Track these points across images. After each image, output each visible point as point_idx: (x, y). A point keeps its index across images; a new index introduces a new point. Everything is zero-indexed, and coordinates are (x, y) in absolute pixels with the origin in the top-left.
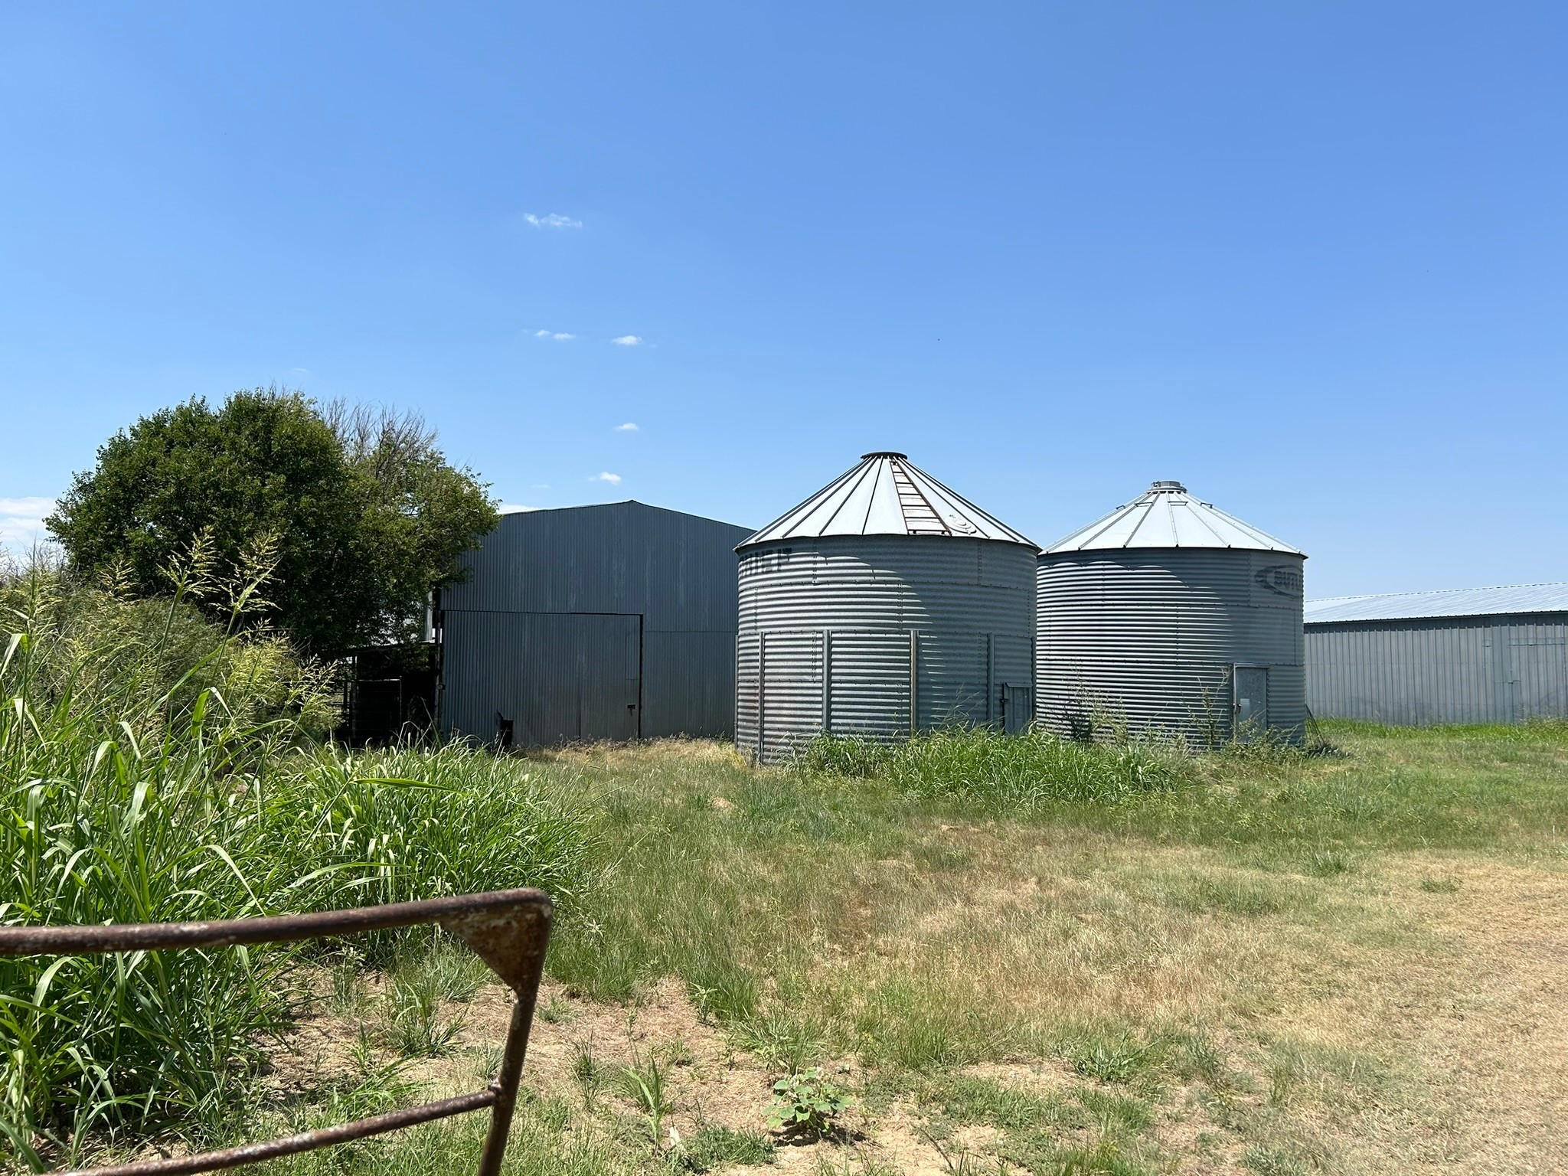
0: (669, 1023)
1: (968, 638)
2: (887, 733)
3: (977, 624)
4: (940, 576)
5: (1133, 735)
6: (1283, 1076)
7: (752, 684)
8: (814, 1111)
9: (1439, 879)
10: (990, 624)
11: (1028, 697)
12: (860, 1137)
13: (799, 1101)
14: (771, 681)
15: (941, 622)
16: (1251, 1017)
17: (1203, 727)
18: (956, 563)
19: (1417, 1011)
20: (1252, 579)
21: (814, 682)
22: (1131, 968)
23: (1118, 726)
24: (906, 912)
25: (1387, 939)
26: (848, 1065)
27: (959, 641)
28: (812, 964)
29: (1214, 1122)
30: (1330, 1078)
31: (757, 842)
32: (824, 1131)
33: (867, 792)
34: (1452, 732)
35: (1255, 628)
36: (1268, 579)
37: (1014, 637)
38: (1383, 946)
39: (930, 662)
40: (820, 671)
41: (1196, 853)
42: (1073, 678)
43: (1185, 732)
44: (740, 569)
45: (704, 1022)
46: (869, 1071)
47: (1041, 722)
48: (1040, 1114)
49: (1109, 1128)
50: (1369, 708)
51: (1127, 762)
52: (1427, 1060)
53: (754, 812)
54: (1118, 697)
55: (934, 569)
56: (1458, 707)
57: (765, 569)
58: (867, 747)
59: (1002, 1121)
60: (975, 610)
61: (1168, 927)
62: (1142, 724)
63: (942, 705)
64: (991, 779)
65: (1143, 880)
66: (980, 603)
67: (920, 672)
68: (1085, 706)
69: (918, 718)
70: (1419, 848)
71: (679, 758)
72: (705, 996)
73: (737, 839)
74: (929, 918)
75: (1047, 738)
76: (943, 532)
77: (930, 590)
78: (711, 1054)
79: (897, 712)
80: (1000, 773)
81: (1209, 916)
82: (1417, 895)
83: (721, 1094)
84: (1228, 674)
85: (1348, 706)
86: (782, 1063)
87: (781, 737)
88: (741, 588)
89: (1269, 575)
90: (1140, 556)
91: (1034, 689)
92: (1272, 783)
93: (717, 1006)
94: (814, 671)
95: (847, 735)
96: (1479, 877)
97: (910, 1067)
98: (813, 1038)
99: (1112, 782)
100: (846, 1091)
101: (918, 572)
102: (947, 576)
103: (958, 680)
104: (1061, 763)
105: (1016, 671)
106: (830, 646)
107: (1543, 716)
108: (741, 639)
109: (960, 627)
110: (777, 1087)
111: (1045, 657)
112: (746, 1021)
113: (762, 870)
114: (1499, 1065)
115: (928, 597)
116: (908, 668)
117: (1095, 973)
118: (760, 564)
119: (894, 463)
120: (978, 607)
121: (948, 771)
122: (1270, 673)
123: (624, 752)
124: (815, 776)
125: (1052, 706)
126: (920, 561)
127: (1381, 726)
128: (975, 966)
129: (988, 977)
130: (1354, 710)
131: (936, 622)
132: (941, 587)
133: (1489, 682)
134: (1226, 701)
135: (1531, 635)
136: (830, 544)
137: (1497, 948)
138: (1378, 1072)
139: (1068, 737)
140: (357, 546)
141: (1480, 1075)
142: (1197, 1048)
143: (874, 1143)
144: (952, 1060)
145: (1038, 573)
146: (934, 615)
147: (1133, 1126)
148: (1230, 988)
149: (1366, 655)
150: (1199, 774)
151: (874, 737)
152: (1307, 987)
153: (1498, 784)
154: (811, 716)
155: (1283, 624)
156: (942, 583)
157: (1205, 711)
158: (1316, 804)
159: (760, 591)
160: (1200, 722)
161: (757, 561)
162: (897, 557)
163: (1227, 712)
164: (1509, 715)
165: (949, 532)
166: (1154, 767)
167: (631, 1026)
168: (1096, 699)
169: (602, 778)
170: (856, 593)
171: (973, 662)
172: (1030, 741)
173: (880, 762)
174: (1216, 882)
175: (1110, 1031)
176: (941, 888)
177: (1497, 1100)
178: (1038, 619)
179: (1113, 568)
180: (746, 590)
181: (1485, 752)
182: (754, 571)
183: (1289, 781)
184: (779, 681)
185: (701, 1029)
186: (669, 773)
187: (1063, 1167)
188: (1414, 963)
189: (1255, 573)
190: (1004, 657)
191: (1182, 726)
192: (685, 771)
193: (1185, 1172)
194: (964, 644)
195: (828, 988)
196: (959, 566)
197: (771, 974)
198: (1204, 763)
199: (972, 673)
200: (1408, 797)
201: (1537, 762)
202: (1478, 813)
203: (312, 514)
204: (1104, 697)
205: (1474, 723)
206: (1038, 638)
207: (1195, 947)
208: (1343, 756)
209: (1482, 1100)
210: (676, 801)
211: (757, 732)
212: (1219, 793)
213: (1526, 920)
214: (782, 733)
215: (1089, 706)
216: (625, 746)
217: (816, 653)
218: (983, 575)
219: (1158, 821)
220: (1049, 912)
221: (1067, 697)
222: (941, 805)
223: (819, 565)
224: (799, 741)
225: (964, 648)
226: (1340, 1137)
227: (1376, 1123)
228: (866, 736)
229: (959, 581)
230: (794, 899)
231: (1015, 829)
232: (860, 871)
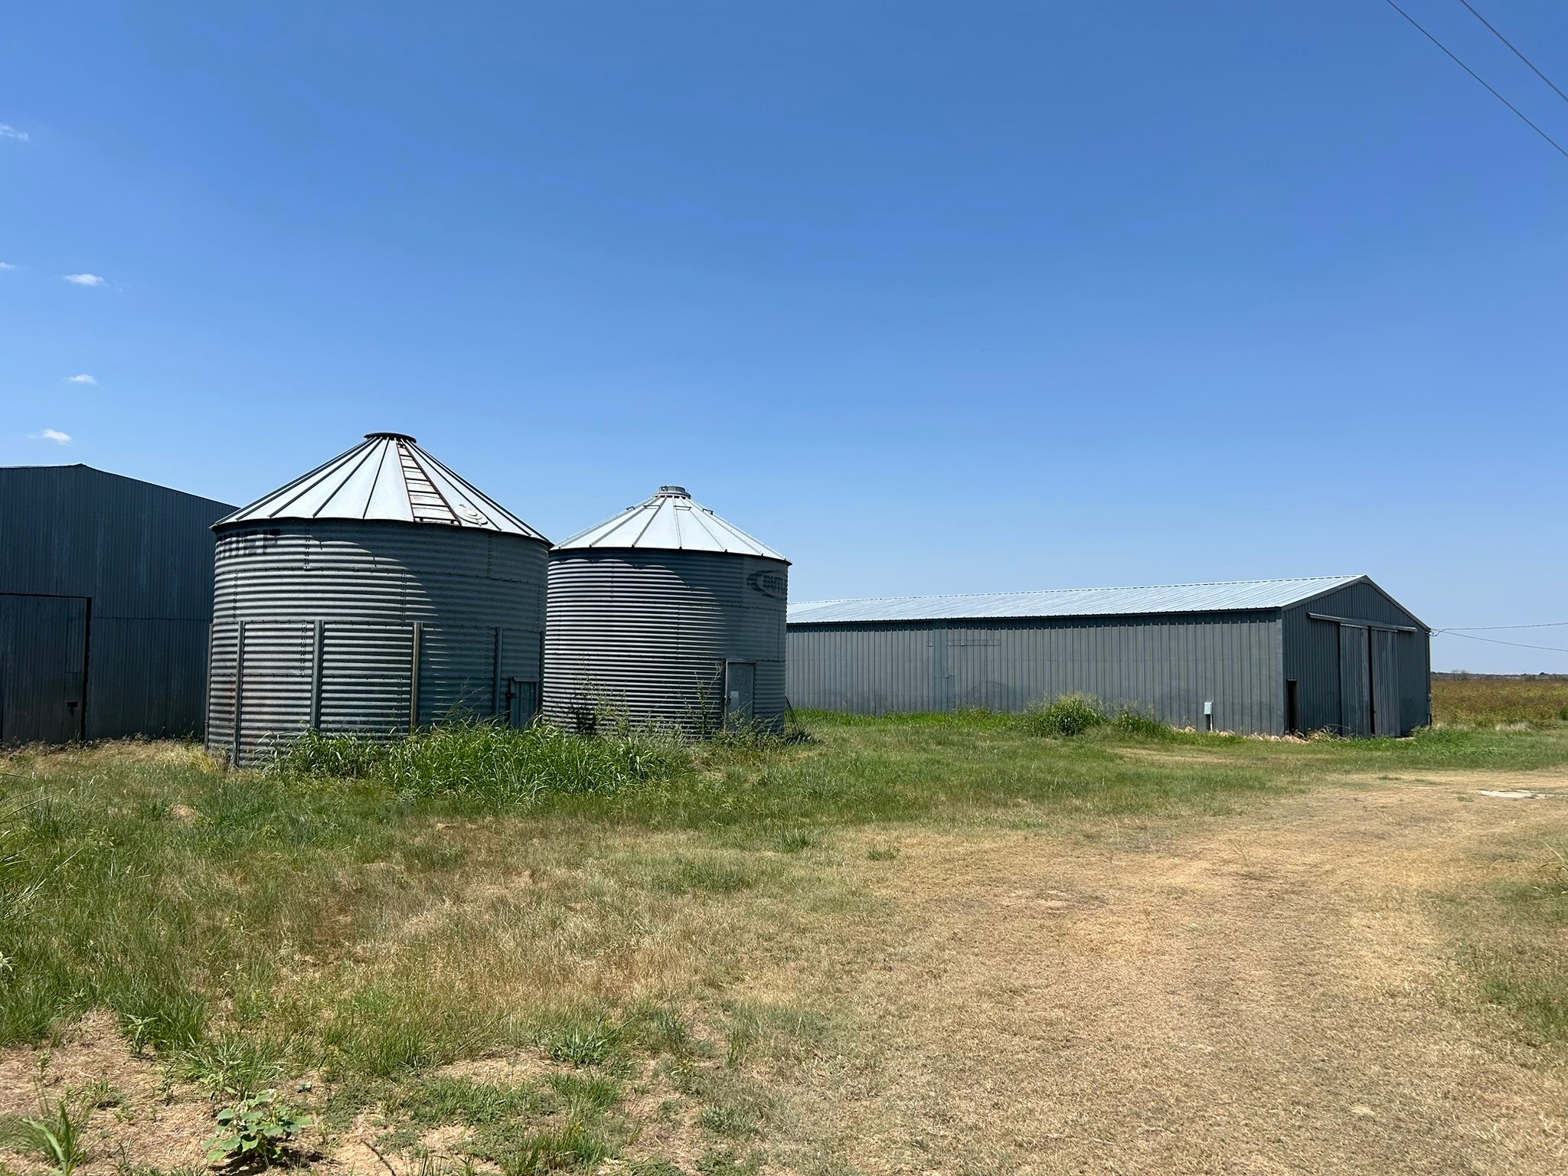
0: (94, 1062)
1: (476, 631)
2: (381, 729)
3: (486, 617)
4: (447, 567)
5: (634, 726)
6: (741, 1039)
7: (228, 679)
8: (264, 1137)
9: (882, 849)
10: (499, 618)
11: (535, 692)
12: (316, 1157)
13: (246, 1129)
14: (250, 675)
15: (448, 615)
16: (719, 987)
17: (697, 717)
18: (465, 554)
19: (856, 967)
20: (745, 581)
21: (303, 676)
22: (613, 951)
23: (620, 718)
24: (389, 916)
25: (837, 905)
26: (310, 1083)
27: (465, 635)
28: (278, 979)
29: (676, 1089)
30: (780, 1036)
31: (222, 854)
32: (275, 1156)
33: (358, 792)
34: (901, 719)
35: (746, 626)
36: (758, 583)
37: (523, 631)
38: (834, 912)
39: (433, 655)
40: (309, 664)
41: (683, 837)
42: (580, 672)
43: (681, 722)
44: (218, 550)
45: (139, 1056)
46: (334, 1086)
47: (546, 716)
48: (512, 1105)
49: (578, 1109)
50: (838, 699)
51: (627, 752)
52: (859, 1009)
53: (223, 819)
54: (622, 691)
55: (441, 559)
56: (907, 698)
57: (247, 552)
58: (361, 745)
59: (473, 1118)
60: (484, 603)
61: (652, 909)
62: (643, 716)
63: (445, 700)
64: (493, 774)
65: (632, 866)
66: (488, 596)
67: (423, 666)
68: (590, 699)
69: (418, 714)
70: (869, 823)
71: (134, 762)
72: (140, 1027)
73: (199, 850)
74: (415, 920)
75: (552, 731)
76: (452, 521)
77: (436, 581)
78: (145, 1090)
79: (396, 707)
80: (501, 767)
81: (690, 896)
82: (863, 863)
83: (153, 1133)
84: (720, 668)
85: (822, 697)
86: (230, 1090)
87: (260, 737)
88: (217, 571)
89: (759, 578)
90: (648, 556)
91: (541, 683)
92: (754, 768)
93: (156, 1036)
94: (302, 665)
95: (338, 734)
96: (913, 845)
97: (379, 1076)
98: (270, 1058)
99: (611, 772)
100: (305, 1110)
101: (424, 561)
102: (454, 567)
103: (463, 674)
104: (563, 756)
105: (523, 665)
106: (322, 638)
107: (969, 705)
108: (215, 629)
109: (467, 620)
110: (220, 1117)
111: (554, 652)
112: (191, 1049)
113: (225, 882)
114: (915, 1007)
115: (433, 588)
116: (410, 663)
117: (578, 959)
118: (241, 545)
119: (402, 446)
120: (486, 600)
121: (447, 767)
122: (757, 668)
123: (62, 757)
124: (299, 778)
125: (558, 700)
126: (427, 550)
127: (847, 715)
128: (459, 965)
129: (472, 974)
130: (827, 700)
131: (442, 615)
132: (448, 578)
133: (931, 677)
134: (718, 694)
135: (963, 637)
136: (327, 528)
137: (921, 907)
138: (820, 1025)
139: (571, 730)
141: (900, 1018)
142: (667, 1023)
143: (332, 1162)
144: (425, 1063)
145: (550, 568)
146: (439, 607)
147: (600, 1105)
148: (702, 961)
149: (838, 652)
150: (691, 762)
151: (369, 735)
152: (769, 954)
153: (933, 764)
154: (298, 714)
155: (769, 623)
156: (450, 574)
157: (699, 703)
158: (790, 787)
159: (240, 575)
160: (695, 713)
161: (238, 542)
162: (401, 545)
163: (719, 704)
164: (944, 705)
165: (459, 522)
166: (651, 756)
167: (43, 1071)
168: (601, 692)
169: (27, 787)
170: (354, 581)
171: (480, 657)
172: (534, 735)
173: (375, 761)
174: (698, 863)
175: (588, 1015)
176: (431, 889)
177: (912, 1038)
178: (548, 614)
179: (622, 566)
180: (223, 573)
181: (926, 737)
182: (234, 553)
183: (769, 767)
184: (261, 675)
185: (134, 1064)
186: (118, 780)
187: (530, 1154)
188: (857, 924)
189: (747, 576)
190: (512, 651)
191: (679, 717)
192: (139, 776)
193: (646, 1141)
194: (470, 638)
195: (294, 1003)
196: (467, 558)
197: (228, 994)
198: (697, 751)
199: (479, 668)
200: (864, 777)
201: (963, 745)
202: (916, 789)
204: (609, 690)
205: (918, 712)
206: (548, 633)
207: (674, 927)
208: (814, 742)
209: (899, 1040)
210: (125, 812)
211: (232, 731)
212: (708, 779)
213: (945, 880)
214: (262, 733)
215: (594, 700)
216: (62, 750)
217: (305, 645)
218: (493, 567)
219: (652, 808)
220: (539, 904)
221: (573, 691)
222: (438, 803)
223: (311, 550)
224: (282, 741)
225: (471, 642)
226: (783, 1088)
227: (814, 1070)
228: (360, 734)
229: (467, 572)
230: (262, 913)
231: (513, 824)
232: (343, 877)
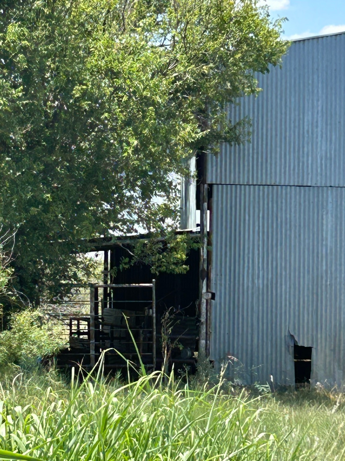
140: (84, 94)
203: (24, 50)
